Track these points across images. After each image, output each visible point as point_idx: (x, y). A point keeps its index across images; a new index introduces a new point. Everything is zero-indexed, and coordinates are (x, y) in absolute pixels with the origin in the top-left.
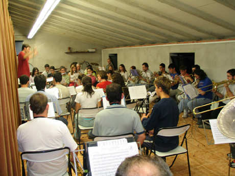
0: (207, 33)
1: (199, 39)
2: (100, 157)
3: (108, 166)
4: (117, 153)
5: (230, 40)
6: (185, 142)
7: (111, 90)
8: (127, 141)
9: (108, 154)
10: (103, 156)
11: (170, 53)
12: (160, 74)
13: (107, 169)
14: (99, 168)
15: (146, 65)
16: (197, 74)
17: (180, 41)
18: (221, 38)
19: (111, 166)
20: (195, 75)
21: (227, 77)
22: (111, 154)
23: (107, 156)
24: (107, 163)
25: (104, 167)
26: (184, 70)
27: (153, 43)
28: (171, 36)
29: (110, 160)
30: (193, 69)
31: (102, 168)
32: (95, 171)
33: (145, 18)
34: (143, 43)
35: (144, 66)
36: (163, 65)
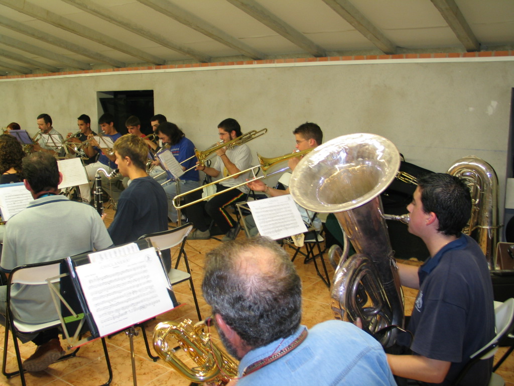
0: (180, 49)
1: (160, 63)
2: (101, 282)
3: (118, 298)
4: (127, 271)
5: (224, 64)
6: (182, 259)
7: (37, 166)
8: (138, 248)
9: (113, 275)
10: (105, 280)
11: (99, 93)
12: (82, 137)
13: (119, 303)
14: (104, 302)
15: (47, 119)
16: (163, 132)
17: (119, 65)
18: (205, 60)
19: (123, 296)
20: (161, 135)
21: (219, 136)
22: (117, 274)
23: (113, 278)
24: (115, 292)
25: (112, 300)
26: (136, 125)
27: (55, 70)
28: (101, 55)
29: (118, 286)
30: (154, 123)
31: (109, 301)
32: (98, 310)
33: (48, 12)
34: (28, 70)
35: (42, 120)
36: (85, 119)
